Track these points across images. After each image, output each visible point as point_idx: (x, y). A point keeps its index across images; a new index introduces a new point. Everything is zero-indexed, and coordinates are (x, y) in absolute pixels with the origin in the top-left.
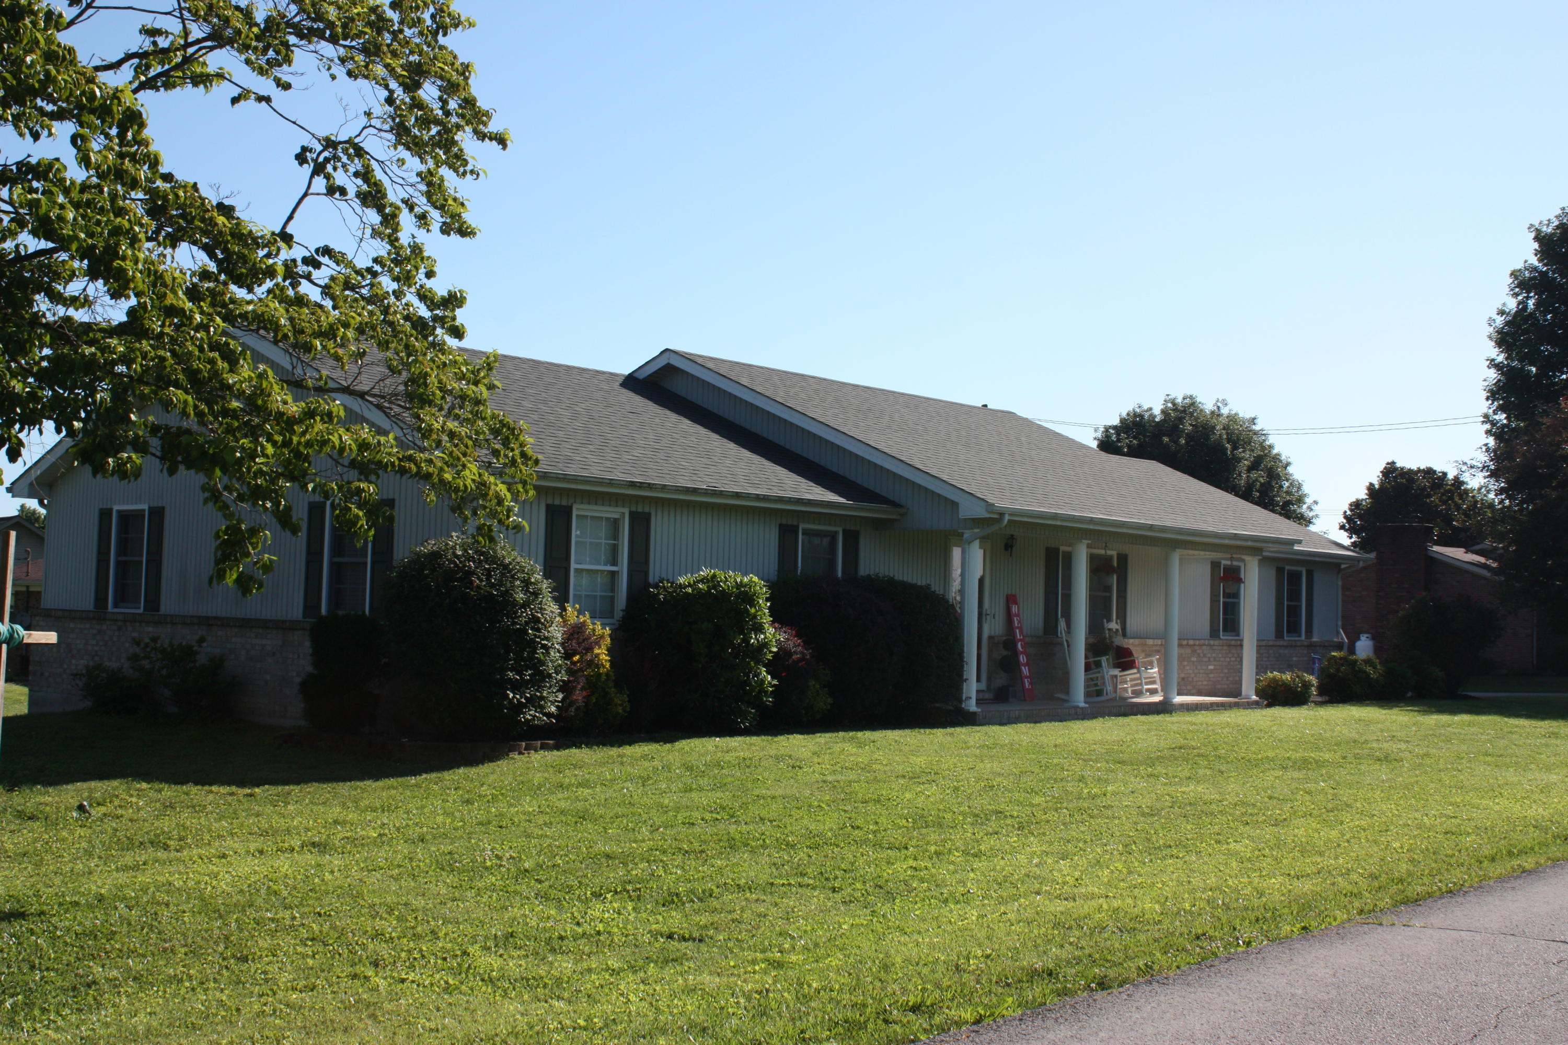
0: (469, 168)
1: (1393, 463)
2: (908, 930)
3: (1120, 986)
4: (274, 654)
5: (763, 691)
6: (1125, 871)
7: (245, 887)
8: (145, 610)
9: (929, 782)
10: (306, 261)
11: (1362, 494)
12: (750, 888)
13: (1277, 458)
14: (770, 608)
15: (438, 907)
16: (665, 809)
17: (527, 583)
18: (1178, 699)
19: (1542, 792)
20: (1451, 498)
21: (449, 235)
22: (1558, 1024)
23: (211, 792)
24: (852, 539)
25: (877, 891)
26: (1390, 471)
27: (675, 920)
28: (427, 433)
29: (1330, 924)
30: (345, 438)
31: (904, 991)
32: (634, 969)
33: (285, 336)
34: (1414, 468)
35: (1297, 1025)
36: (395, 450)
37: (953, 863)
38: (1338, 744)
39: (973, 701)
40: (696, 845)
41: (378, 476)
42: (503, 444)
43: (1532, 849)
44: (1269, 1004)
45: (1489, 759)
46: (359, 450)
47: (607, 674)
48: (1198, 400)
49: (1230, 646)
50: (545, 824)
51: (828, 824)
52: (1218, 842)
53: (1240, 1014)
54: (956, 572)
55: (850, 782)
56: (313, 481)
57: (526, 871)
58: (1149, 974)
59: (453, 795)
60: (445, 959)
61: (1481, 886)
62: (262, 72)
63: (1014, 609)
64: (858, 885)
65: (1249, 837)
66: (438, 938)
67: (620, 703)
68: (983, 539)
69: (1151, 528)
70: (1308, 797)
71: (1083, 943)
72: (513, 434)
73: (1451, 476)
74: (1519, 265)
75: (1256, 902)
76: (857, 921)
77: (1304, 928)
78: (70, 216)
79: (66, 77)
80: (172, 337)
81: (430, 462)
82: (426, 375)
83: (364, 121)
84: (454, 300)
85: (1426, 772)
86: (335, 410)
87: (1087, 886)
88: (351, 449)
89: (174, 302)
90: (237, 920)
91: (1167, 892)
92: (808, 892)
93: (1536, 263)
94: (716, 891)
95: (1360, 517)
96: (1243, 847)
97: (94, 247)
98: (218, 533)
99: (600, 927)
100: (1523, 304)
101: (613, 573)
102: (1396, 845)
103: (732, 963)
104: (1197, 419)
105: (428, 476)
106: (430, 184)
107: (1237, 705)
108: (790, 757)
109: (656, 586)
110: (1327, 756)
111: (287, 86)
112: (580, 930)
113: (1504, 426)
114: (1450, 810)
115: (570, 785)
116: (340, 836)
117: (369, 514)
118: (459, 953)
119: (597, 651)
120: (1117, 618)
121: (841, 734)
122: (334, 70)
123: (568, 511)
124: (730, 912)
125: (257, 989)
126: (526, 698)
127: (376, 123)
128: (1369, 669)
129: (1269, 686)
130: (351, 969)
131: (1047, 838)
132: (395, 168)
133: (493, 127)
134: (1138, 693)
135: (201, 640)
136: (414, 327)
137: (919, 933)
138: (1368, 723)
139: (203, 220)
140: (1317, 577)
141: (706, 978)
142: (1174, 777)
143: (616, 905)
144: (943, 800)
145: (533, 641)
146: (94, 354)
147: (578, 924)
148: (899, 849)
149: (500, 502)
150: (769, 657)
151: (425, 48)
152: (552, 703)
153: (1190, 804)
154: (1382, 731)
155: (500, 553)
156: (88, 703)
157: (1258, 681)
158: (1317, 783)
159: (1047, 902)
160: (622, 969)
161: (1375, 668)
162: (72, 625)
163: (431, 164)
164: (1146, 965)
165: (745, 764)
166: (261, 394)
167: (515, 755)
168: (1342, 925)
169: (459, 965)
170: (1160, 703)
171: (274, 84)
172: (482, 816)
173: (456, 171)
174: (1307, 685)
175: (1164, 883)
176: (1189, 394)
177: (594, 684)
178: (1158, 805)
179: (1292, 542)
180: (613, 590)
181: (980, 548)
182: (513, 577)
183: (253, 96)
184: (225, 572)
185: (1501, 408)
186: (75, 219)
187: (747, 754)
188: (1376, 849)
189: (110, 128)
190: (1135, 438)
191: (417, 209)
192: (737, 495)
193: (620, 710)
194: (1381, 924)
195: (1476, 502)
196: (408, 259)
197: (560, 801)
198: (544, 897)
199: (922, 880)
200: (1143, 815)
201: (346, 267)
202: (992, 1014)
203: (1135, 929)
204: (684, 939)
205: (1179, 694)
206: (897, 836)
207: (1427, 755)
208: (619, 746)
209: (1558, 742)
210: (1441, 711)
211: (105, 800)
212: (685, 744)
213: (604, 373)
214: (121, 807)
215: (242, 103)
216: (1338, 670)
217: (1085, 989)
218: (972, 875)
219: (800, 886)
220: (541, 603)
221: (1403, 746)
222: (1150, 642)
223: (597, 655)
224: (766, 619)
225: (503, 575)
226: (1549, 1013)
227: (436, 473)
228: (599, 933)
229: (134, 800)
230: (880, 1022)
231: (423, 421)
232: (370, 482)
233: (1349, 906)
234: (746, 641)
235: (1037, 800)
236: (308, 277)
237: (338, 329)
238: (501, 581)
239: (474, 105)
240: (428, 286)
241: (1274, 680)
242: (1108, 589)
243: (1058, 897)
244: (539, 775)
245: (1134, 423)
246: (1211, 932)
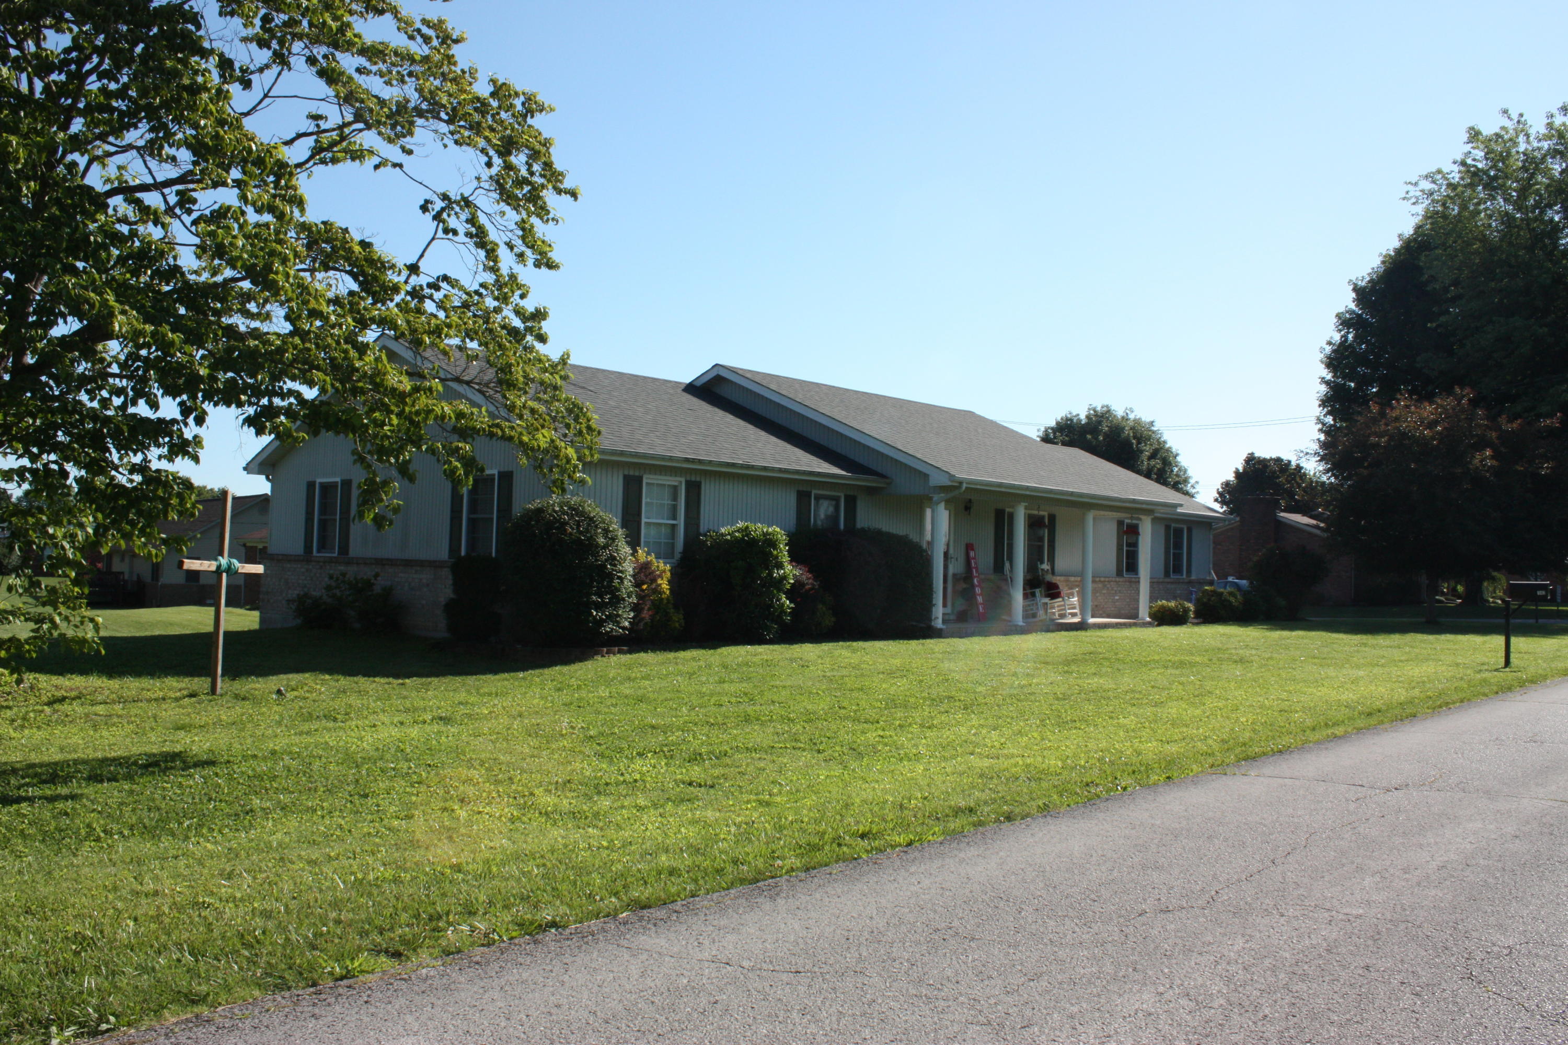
0: (551, 216)
1: (1253, 454)
2: (868, 780)
3: (1022, 819)
4: (428, 585)
5: (783, 612)
6: (1039, 738)
7: (381, 747)
8: (339, 553)
9: (902, 677)
10: (430, 286)
11: (1231, 477)
12: (755, 750)
13: (1169, 450)
14: (788, 551)
15: (519, 762)
16: (703, 695)
17: (606, 531)
18: (1092, 620)
19: (1352, 683)
20: (1294, 479)
21: (540, 268)
22: (1352, 845)
23: (374, 682)
24: (851, 502)
25: (850, 752)
26: (1251, 460)
27: (696, 773)
28: (511, 408)
29: (1188, 774)
30: (446, 408)
31: (858, 823)
32: (655, 806)
33: (403, 334)
34: (1268, 457)
35: (1153, 846)
36: (487, 419)
37: (912, 733)
38: (1206, 651)
39: (940, 621)
40: (720, 719)
41: (474, 439)
42: (574, 420)
43: (1343, 722)
44: (1134, 831)
45: (1316, 660)
46: (456, 418)
47: (668, 599)
48: (1112, 408)
49: (1130, 582)
50: (612, 705)
51: (821, 706)
52: (1111, 718)
53: (1110, 839)
54: (928, 526)
55: (843, 676)
56: (426, 444)
57: (591, 737)
58: (1045, 810)
59: (550, 685)
60: (515, 798)
61: (1302, 747)
62: (390, 141)
63: (972, 554)
64: (838, 748)
65: (1136, 715)
66: (513, 783)
67: (677, 620)
68: (948, 502)
69: (1072, 494)
70: (1180, 687)
71: (1000, 788)
72: (582, 412)
73: (1294, 463)
74: (1342, 309)
75: (1134, 759)
76: (832, 773)
77: (1168, 778)
78: (240, 243)
79: (232, 137)
80: (316, 334)
81: (512, 428)
82: (511, 365)
83: (475, 184)
84: (539, 315)
85: (1269, 670)
86: (434, 385)
87: (1009, 748)
88: (450, 418)
89: (316, 306)
90: (367, 769)
91: (1069, 752)
92: (799, 753)
93: (1356, 309)
94: (730, 752)
95: (1229, 493)
96: (1129, 721)
97: (255, 265)
98: (359, 484)
99: (638, 777)
100: (1345, 337)
101: (673, 526)
102: (1243, 719)
103: (731, 803)
104: (1112, 421)
105: (511, 438)
106: (523, 229)
107: (1135, 625)
108: (801, 659)
109: (705, 535)
110: (1198, 659)
111: (410, 152)
112: (622, 779)
113: (1331, 426)
114: (1284, 695)
115: (636, 678)
116: (461, 713)
117: (465, 465)
118: (527, 793)
119: (660, 581)
120: (1048, 560)
121: (841, 643)
122: (446, 141)
123: (639, 480)
124: (738, 767)
125: (369, 817)
126: (606, 615)
127: (486, 185)
128: (1232, 599)
129: (1159, 611)
130: (442, 804)
131: (984, 716)
132: (498, 218)
133: (567, 184)
134: (1062, 616)
135: (376, 576)
136: (509, 334)
137: (877, 781)
138: (1229, 637)
139: (345, 249)
140: (1195, 532)
141: (709, 813)
142: (1084, 673)
143: (652, 761)
144: (910, 689)
145: (611, 574)
146: (257, 346)
147: (622, 774)
148: (872, 723)
149: (568, 461)
150: (788, 587)
151: (516, 126)
152: (626, 619)
153: (1093, 692)
154: (1239, 642)
155: (588, 509)
156: (299, 621)
157: (1151, 607)
158: (1188, 677)
159: (978, 760)
160: (646, 807)
161: (1236, 598)
162: (289, 566)
163: (524, 214)
164: (1044, 804)
165: (767, 663)
166: (378, 374)
167: (599, 658)
168: (1196, 776)
169: (525, 802)
170: (1079, 623)
171: (400, 150)
172: (567, 699)
173: (542, 219)
174: (1186, 611)
175: (1067, 746)
176: (1105, 404)
177: (658, 606)
178: (1069, 692)
179: (1176, 506)
180: (673, 539)
181: (946, 509)
182: (596, 526)
183: (390, 164)
184: (364, 512)
185: (1329, 413)
186: (243, 245)
187: (770, 657)
188: (1228, 722)
189: (268, 177)
190: (1066, 436)
191: (516, 250)
192: (765, 469)
193: (677, 625)
194: (1225, 774)
195: (1312, 482)
196: (506, 284)
197: (627, 689)
198: (602, 755)
199: (886, 745)
200: (1058, 699)
201: (459, 290)
202: (920, 840)
203: (1041, 779)
204: (700, 786)
205: (1093, 617)
206: (872, 714)
207: (1271, 658)
208: (676, 651)
209: (1367, 649)
210: (1283, 629)
211: (297, 687)
212: (725, 650)
213: (670, 382)
214: (308, 691)
215: (382, 168)
216: (1209, 600)
217: (995, 822)
218: (924, 741)
219: (794, 748)
220: (617, 546)
221: (1254, 652)
222: (1072, 579)
223: (660, 585)
224: (785, 559)
225: (589, 525)
226: (1346, 836)
227: (517, 436)
228: (636, 781)
229: (318, 687)
230: (834, 845)
231: (507, 399)
232: (467, 443)
233: (1204, 762)
234: (770, 574)
235: (980, 689)
236: (431, 297)
237: (442, 329)
238: (587, 529)
239: (551, 167)
240: (521, 305)
241: (1163, 607)
242: (1041, 539)
243: (987, 757)
244: (613, 671)
245: (1066, 424)
246: (1098, 781)
